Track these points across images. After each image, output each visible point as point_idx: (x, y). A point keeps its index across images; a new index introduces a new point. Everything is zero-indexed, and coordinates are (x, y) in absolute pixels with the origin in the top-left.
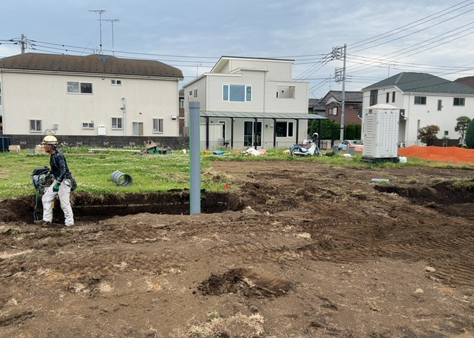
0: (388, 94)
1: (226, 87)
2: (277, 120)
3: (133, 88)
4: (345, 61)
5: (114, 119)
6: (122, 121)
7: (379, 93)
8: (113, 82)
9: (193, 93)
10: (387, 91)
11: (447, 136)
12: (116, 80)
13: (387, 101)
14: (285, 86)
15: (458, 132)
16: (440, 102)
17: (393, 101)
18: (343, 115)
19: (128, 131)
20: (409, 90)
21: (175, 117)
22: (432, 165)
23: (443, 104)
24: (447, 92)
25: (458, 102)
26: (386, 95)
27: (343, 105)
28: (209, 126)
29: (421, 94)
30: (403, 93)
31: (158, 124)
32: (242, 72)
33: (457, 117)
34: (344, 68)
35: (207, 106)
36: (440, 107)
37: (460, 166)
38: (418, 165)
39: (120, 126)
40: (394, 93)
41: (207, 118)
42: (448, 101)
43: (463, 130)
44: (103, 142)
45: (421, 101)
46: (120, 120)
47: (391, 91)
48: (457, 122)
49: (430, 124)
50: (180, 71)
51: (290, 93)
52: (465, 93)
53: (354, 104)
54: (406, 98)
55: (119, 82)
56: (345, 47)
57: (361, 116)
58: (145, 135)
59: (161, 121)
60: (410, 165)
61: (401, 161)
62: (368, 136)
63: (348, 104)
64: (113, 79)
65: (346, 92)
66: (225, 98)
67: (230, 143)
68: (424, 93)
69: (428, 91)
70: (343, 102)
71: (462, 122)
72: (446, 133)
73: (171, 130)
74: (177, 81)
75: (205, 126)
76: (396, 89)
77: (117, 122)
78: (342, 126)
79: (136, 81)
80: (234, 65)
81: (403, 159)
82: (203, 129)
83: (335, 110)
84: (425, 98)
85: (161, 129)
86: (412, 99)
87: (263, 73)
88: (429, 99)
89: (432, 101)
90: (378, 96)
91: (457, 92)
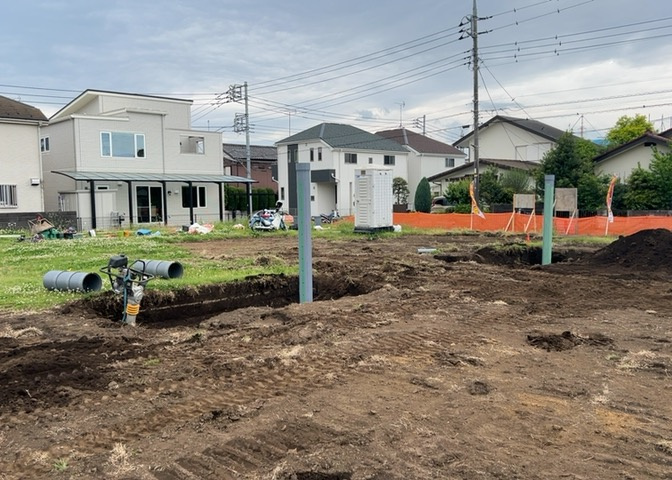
0: (311, 150)
4: (246, 104)
7: (299, 149)
10: (310, 146)
16: (371, 158)
17: (320, 158)
20: (339, 146)
23: (373, 160)
24: (377, 149)
25: (388, 160)
26: (309, 152)
29: (352, 151)
30: (332, 149)
40: (320, 148)
42: (379, 159)
43: (398, 193)
45: (352, 159)
47: (315, 146)
48: (393, 182)
52: (394, 149)
54: (336, 154)
56: (246, 86)
68: (355, 150)
69: (360, 148)
76: (323, 144)
84: (356, 155)
86: (342, 156)
88: (359, 157)
89: (363, 158)
90: (299, 153)
91: (386, 149)
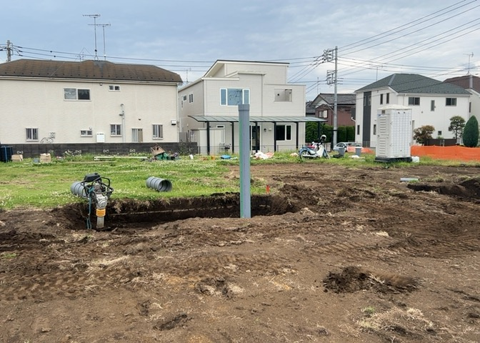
0: (382, 95)
1: (223, 91)
2: (277, 124)
3: (132, 94)
4: (336, 63)
5: (113, 126)
6: (121, 127)
7: (372, 95)
8: (111, 88)
9: (188, 98)
10: (381, 92)
11: (441, 136)
12: (114, 86)
13: (381, 103)
14: (281, 89)
15: (451, 132)
16: (433, 102)
17: (388, 102)
18: (335, 117)
19: (127, 138)
20: (403, 91)
21: (175, 122)
22: (445, 164)
23: (435, 105)
24: (439, 93)
25: (450, 102)
26: (380, 96)
27: (336, 108)
28: (210, 131)
29: (415, 95)
30: (397, 94)
31: (158, 130)
32: (240, 76)
33: (451, 117)
34: (336, 71)
35: (205, 111)
36: (433, 108)
37: (474, 164)
38: (432, 165)
39: (119, 133)
40: (388, 94)
41: (208, 122)
42: (440, 101)
43: (456, 129)
44: (103, 149)
45: (415, 102)
46: (118, 126)
47: (384, 92)
48: (450, 122)
49: (425, 125)
50: (179, 76)
51: (286, 96)
52: (457, 93)
53: (346, 106)
54: (400, 99)
55: (117, 88)
56: (336, 49)
57: (354, 118)
58: (144, 142)
59: (160, 126)
60: (423, 165)
61: (413, 161)
62: (381, 136)
63: (340, 106)
64: (111, 85)
65: (338, 95)
66: (223, 102)
67: (231, 148)
68: (417, 94)
69: (421, 92)
70: (336, 104)
71: (456, 122)
72: (440, 133)
73: (171, 136)
74: (176, 86)
75: (206, 132)
76: (390, 90)
77: (116, 129)
78: (335, 128)
79: (134, 86)
80: (230, 69)
81: (416, 159)
82: (203, 134)
83: (325, 112)
84: (419, 98)
85: (160, 135)
86: (407, 99)
87: (261, 77)
88: (422, 100)
89: (425, 101)
90: (372, 98)
91: (448, 92)
